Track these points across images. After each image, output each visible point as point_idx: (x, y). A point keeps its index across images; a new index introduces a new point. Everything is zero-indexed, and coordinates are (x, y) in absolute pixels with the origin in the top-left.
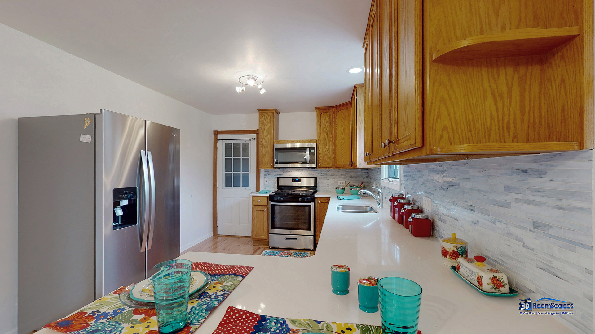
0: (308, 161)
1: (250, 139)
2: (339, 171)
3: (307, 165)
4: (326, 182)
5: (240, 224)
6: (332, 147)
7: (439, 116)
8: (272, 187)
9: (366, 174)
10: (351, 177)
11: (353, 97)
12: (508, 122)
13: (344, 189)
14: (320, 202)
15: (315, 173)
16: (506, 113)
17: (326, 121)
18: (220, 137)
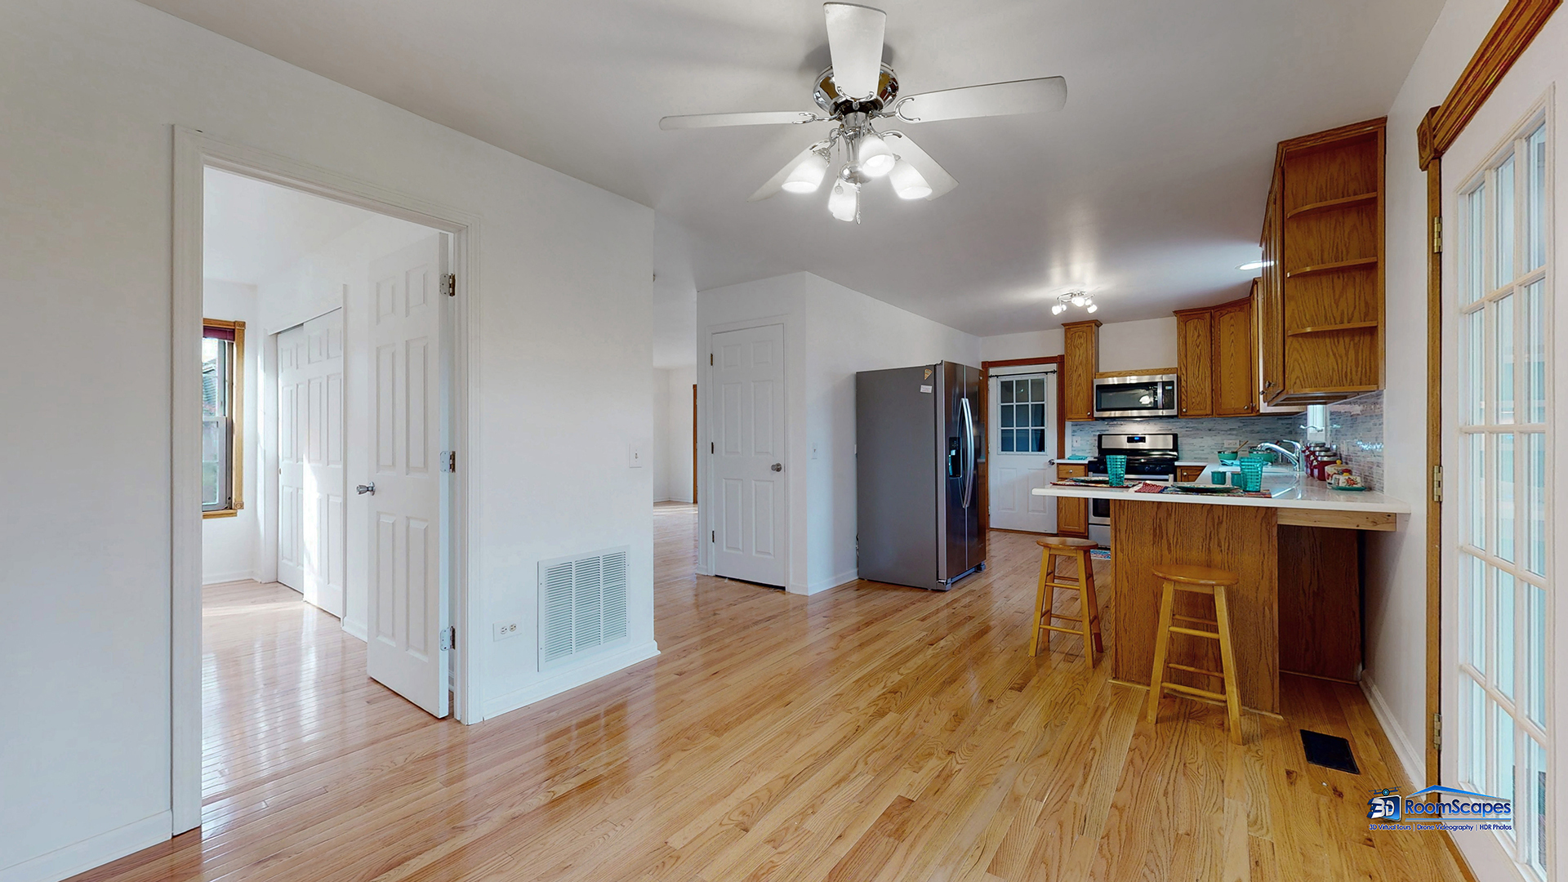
0: (1160, 404)
1: (1046, 373)
2: (1225, 421)
3: (1160, 413)
4: (1197, 442)
5: (1028, 511)
6: (1210, 380)
7: (1293, 370)
8: (1088, 451)
9: (1288, 426)
10: (1252, 432)
11: (1252, 292)
12: (1346, 372)
13: (1236, 452)
14: (1185, 474)
15: (1175, 427)
16: (1344, 367)
17: (1196, 334)
18: (992, 371)
